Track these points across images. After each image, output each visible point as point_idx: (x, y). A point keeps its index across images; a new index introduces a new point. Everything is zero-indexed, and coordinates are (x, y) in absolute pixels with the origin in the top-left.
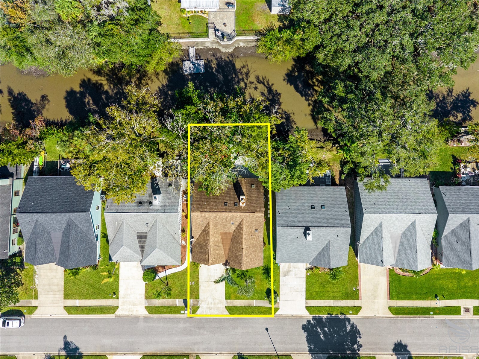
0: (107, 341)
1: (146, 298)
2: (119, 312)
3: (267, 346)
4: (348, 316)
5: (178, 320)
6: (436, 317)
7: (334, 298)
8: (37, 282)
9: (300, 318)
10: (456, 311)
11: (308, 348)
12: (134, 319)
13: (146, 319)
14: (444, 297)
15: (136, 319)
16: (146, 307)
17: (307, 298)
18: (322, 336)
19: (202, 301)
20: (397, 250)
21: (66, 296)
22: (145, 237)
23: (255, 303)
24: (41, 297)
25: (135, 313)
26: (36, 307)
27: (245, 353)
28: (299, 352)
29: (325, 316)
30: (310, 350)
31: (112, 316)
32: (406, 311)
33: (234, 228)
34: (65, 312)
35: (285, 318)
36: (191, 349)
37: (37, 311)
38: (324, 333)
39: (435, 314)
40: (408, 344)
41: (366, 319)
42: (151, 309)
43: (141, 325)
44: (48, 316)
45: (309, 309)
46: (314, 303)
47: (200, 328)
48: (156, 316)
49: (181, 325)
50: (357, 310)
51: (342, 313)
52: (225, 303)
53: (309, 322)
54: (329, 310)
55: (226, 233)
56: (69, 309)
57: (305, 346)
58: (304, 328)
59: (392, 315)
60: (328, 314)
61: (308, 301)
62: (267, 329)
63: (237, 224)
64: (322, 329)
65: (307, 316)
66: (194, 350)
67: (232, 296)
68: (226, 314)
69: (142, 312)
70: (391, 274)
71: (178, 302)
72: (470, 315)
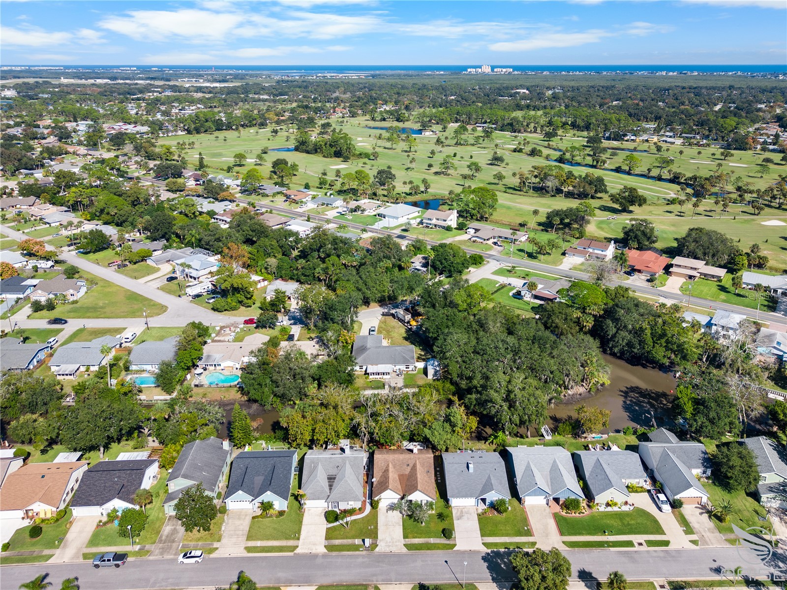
0: (281, 575)
1: (326, 539)
2: (298, 551)
3: (448, 576)
4: (526, 550)
5: (357, 556)
6: (612, 549)
7: (507, 535)
8: (223, 528)
9: (478, 552)
10: (630, 544)
11: (491, 578)
12: (312, 557)
13: (324, 556)
14: (612, 533)
15: (316, 556)
16: (325, 546)
17: (482, 536)
18: (502, 566)
19: (380, 541)
20: (550, 484)
21: (249, 538)
22: (334, 478)
23: (432, 540)
24: (224, 541)
25: (314, 551)
26: (217, 549)
27: (426, 583)
28: (482, 580)
29: (502, 550)
30: (493, 579)
31: (291, 554)
32: (581, 545)
33: (409, 469)
34: (245, 551)
35: (463, 553)
36: (370, 581)
37: (217, 552)
38: (505, 563)
39: (609, 546)
40: (591, 571)
42: (331, 548)
43: (319, 561)
44: (227, 555)
45: (486, 544)
46: (490, 540)
47: (379, 562)
48: (334, 553)
49: (360, 560)
50: (533, 544)
51: (518, 547)
52: (403, 541)
53: (488, 554)
54: (506, 545)
55: (402, 475)
56: (249, 549)
57: (487, 574)
58: (485, 559)
59: (569, 549)
60: (506, 548)
61: (483, 538)
62: (446, 562)
63: (411, 465)
64: (502, 560)
65: (485, 550)
66: (373, 581)
67: (410, 535)
68: (405, 550)
69: (322, 550)
70: (556, 516)
71: (358, 541)
72: (645, 548)
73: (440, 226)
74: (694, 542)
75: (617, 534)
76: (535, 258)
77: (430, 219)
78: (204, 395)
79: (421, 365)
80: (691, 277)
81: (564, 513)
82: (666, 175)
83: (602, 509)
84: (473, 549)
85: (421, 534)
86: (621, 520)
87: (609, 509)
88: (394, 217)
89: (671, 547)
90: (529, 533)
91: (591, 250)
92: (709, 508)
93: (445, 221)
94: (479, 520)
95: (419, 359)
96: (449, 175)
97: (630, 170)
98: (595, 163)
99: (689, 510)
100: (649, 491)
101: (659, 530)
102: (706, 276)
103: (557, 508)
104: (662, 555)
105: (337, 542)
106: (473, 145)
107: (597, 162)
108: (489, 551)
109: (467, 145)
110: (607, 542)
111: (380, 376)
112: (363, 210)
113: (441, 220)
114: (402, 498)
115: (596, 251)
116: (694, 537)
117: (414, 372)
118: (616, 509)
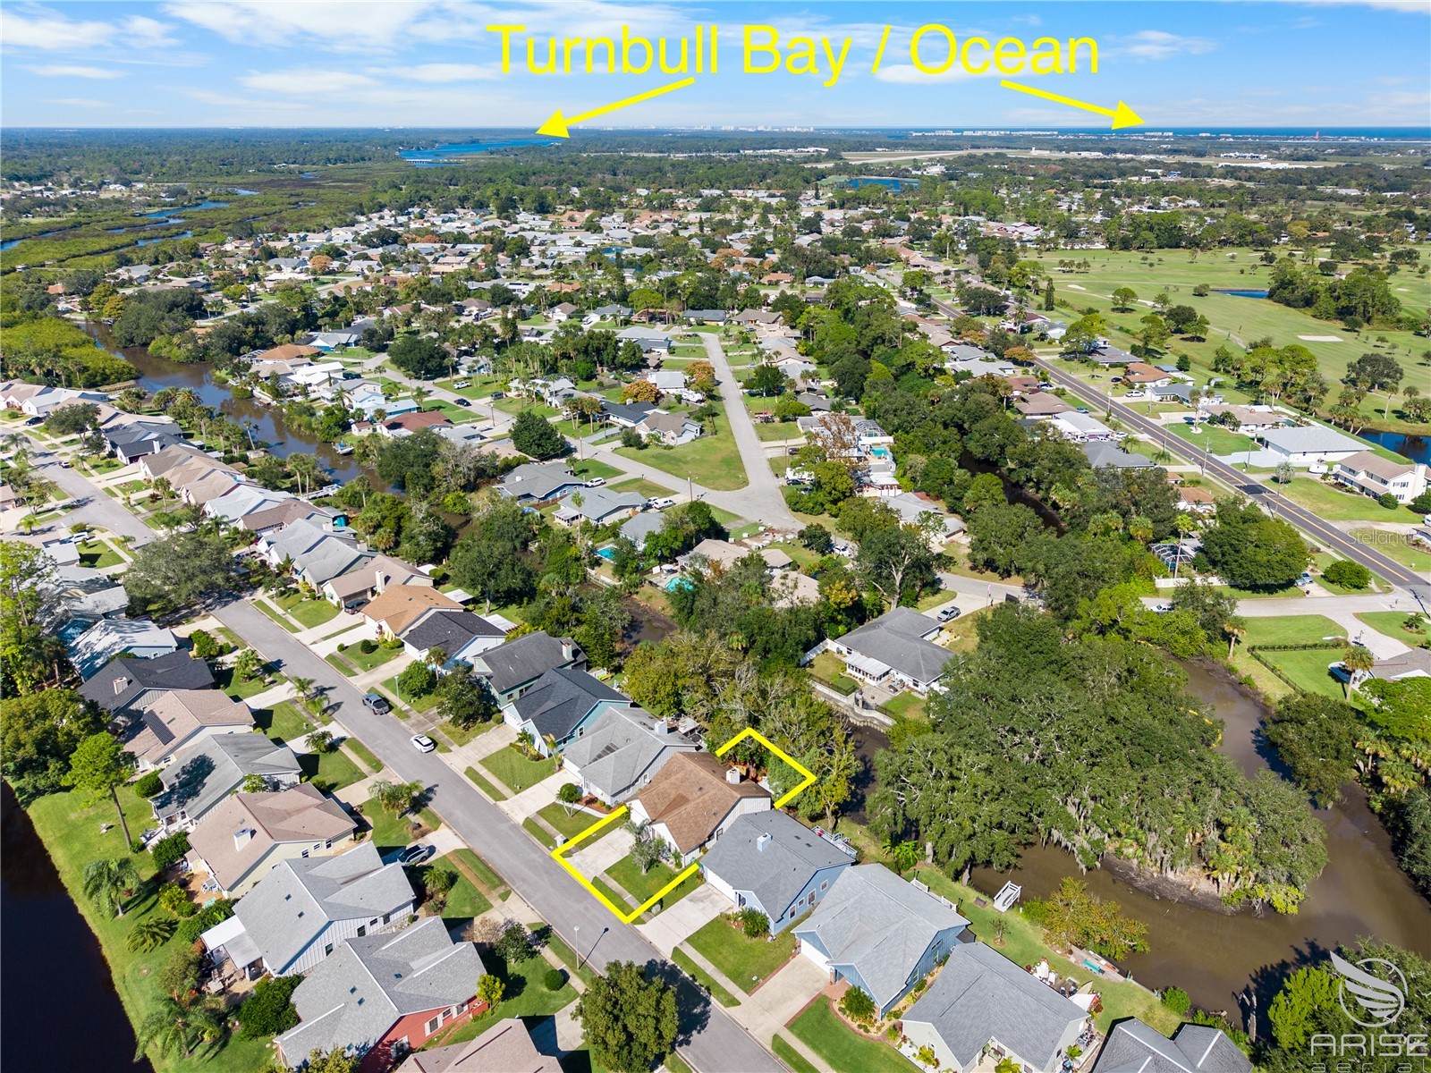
0: (459, 814)
1: (538, 812)
2: (501, 804)
3: (585, 945)
4: (713, 999)
5: (536, 849)
7: (719, 965)
8: (478, 737)
9: (657, 952)
12: (504, 818)
13: (515, 827)
15: (507, 820)
16: (527, 818)
17: (688, 940)
19: (582, 854)
22: (612, 751)
23: (628, 898)
24: (465, 748)
25: (512, 815)
29: (687, 974)
31: (492, 801)
32: (794, 1059)
34: (464, 770)
35: (640, 938)
36: (512, 881)
41: (732, 1022)
42: (529, 823)
43: (504, 827)
44: (448, 763)
45: (677, 952)
46: (691, 952)
47: (547, 873)
48: (526, 831)
49: (535, 856)
50: (733, 1002)
51: (708, 989)
52: (600, 873)
53: (664, 963)
54: (697, 972)
56: (469, 771)
59: (769, 1048)
60: (693, 976)
61: (685, 943)
62: (606, 929)
65: (667, 957)
66: (514, 883)
67: (614, 873)
68: (589, 882)
69: (520, 819)
77: (1353, 472)
81: (834, 1007)
83: (906, 1050)
84: (655, 943)
85: (628, 880)
87: (915, 1058)
88: (1283, 451)
90: (749, 987)
93: (1385, 482)
94: (714, 921)
103: (834, 994)
105: (542, 823)
108: (670, 962)
111: (859, 675)
112: (1237, 425)
113: (1377, 478)
114: (649, 823)
117: (921, 697)
118: (930, 1070)
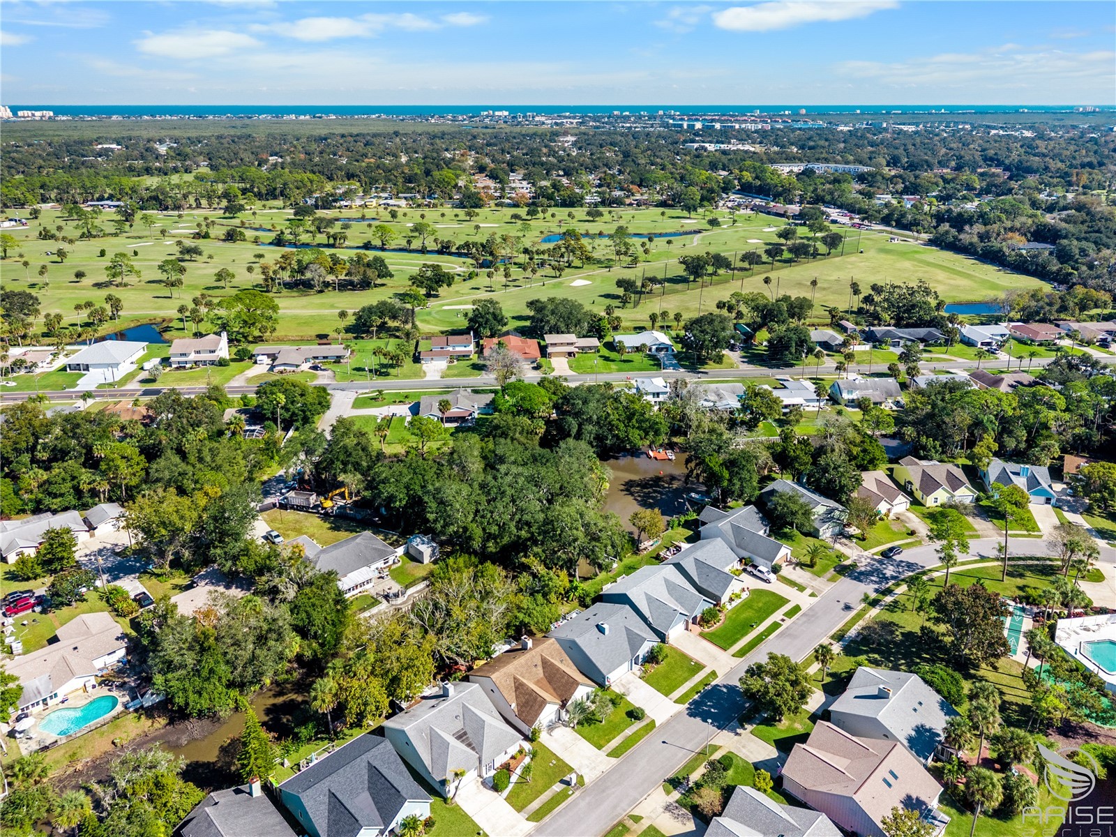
1: (519, 811)
3: (681, 754)
4: (713, 683)
6: (771, 637)
7: (686, 680)
9: (680, 713)
10: (776, 626)
11: (715, 728)
13: (538, 830)
14: (758, 624)
16: (527, 819)
17: (666, 695)
18: (712, 710)
19: (580, 769)
22: (465, 733)
23: (629, 732)
27: (670, 775)
29: (696, 697)
30: (719, 728)
33: (540, 669)
35: (668, 723)
36: (617, 816)
38: (712, 707)
39: (767, 636)
41: (727, 675)
45: (678, 701)
46: (677, 694)
47: (604, 791)
48: (547, 819)
49: (582, 804)
50: (714, 674)
51: (706, 685)
52: (602, 754)
53: (688, 709)
54: (694, 690)
58: (691, 715)
59: (741, 658)
60: (697, 693)
61: (670, 696)
62: (664, 742)
63: (540, 663)
64: (706, 705)
65: (683, 707)
66: (621, 814)
67: (602, 743)
68: (614, 761)
69: (528, 826)
70: (702, 635)
71: (558, 787)
72: (788, 622)
73: (205, 363)
74: (812, 595)
75: (761, 622)
76: (387, 374)
77: (184, 355)
78: (73, 758)
79: (400, 551)
80: (570, 354)
81: (706, 630)
82: (431, 245)
83: (729, 607)
84: (672, 713)
85: (611, 733)
86: (751, 607)
87: (734, 604)
88: (109, 365)
89: (804, 608)
90: (699, 667)
91: (450, 349)
92: (794, 560)
93: (213, 352)
94: (647, 681)
95: (395, 544)
96: (126, 285)
97: (383, 244)
98: (331, 241)
99: (786, 571)
100: (745, 570)
101: (784, 601)
102: (583, 349)
103: (697, 629)
104: (804, 619)
105: (536, 805)
106: (116, 235)
107: (335, 239)
108: (687, 705)
109: (105, 235)
110: (762, 634)
111: (360, 589)
112: (32, 366)
113: (205, 351)
114: (563, 706)
115: (458, 349)
116: (808, 591)
117: (399, 564)
118: (738, 601)
